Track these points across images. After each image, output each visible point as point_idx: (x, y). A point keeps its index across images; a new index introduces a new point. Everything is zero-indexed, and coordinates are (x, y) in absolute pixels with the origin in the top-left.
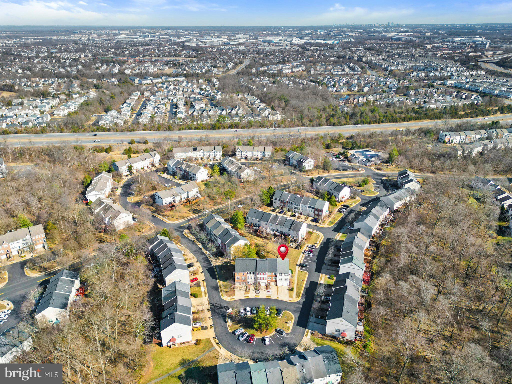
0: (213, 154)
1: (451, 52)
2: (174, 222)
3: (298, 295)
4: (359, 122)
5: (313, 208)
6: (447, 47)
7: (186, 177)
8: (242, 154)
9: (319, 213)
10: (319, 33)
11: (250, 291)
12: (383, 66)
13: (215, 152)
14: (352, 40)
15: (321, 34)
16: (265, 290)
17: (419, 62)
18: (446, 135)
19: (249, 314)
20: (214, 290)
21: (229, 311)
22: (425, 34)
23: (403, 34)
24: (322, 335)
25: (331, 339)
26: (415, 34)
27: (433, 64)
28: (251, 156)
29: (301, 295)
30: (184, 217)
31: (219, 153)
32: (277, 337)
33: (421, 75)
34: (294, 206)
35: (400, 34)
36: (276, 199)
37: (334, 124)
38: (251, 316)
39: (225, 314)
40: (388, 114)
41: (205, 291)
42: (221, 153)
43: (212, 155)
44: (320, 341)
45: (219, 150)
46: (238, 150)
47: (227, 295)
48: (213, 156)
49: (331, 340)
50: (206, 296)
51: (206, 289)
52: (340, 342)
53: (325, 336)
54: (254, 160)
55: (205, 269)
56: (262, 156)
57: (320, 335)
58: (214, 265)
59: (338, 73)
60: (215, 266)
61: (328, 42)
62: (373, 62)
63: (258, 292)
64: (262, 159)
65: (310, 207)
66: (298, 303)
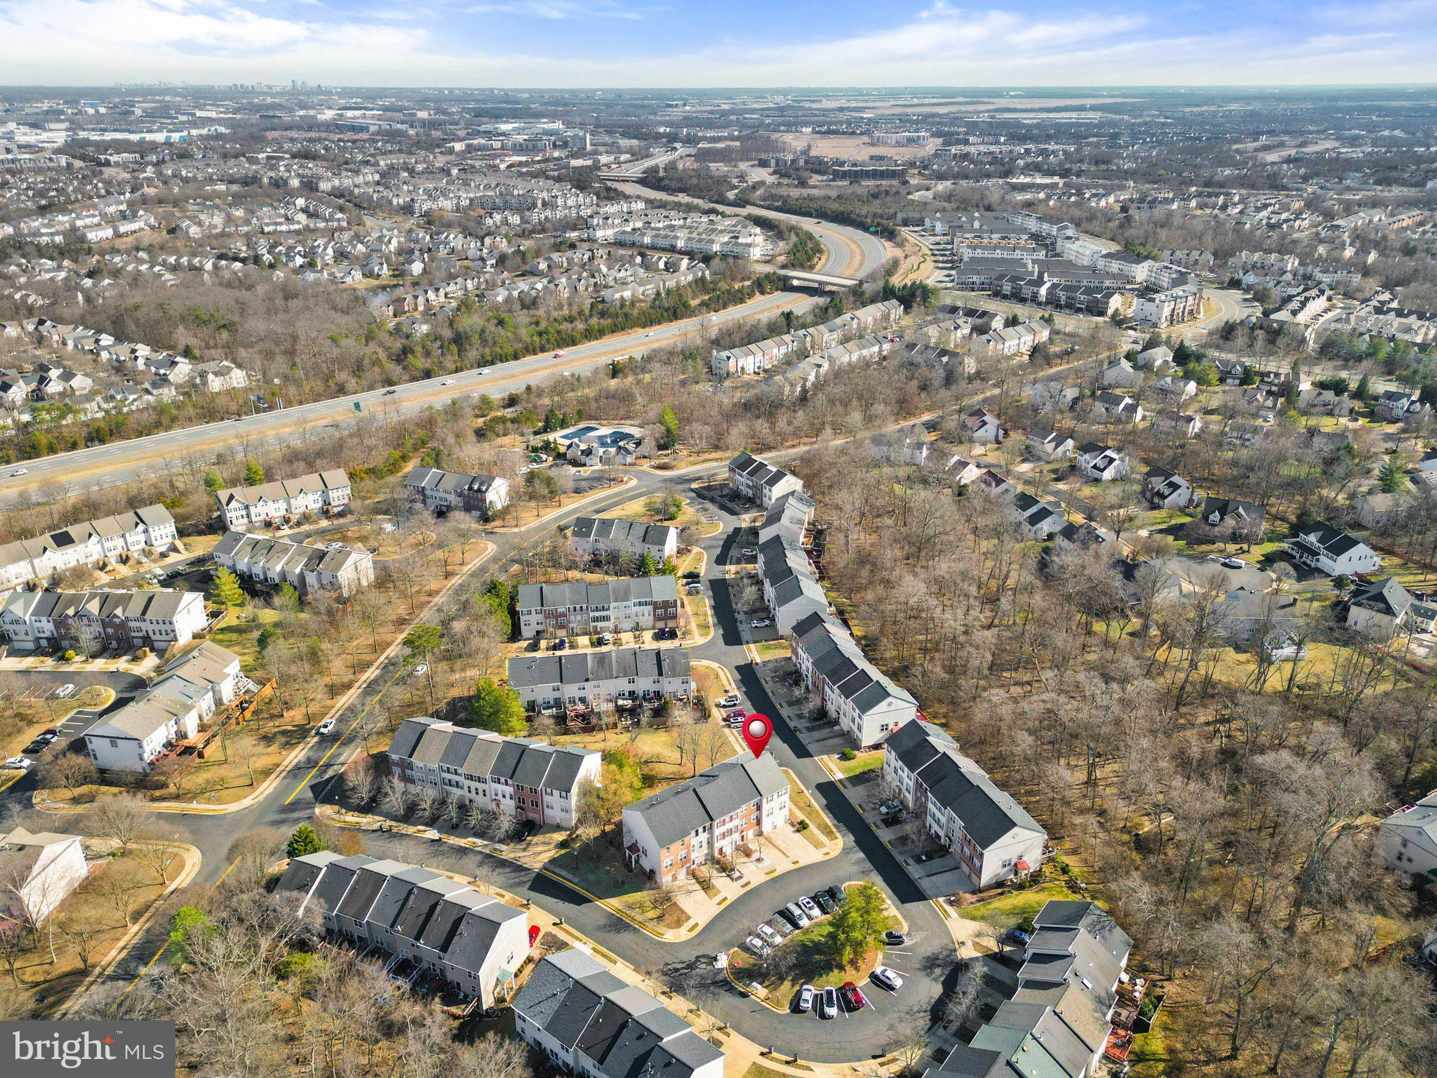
0: (142, 538)
1: (524, 159)
2: (247, 802)
3: (829, 834)
4: (489, 358)
5: (646, 604)
6: (503, 148)
7: (118, 640)
8: (248, 516)
9: (666, 611)
10: (91, 111)
11: (715, 882)
12: (395, 201)
13: (146, 531)
14: (222, 130)
15: (97, 111)
16: (746, 859)
17: (478, 187)
18: (729, 358)
19: (778, 940)
20: (618, 931)
21: (723, 962)
22: (415, 115)
23: (358, 113)
24: (974, 893)
25: (1000, 891)
26: (389, 114)
27: (516, 192)
28: (283, 512)
29: (834, 830)
30: (267, 773)
31: (163, 532)
32: (899, 956)
33: (510, 219)
34: (592, 614)
35: (349, 114)
36: (530, 613)
37: (428, 375)
38: (786, 940)
39: (720, 977)
40: (543, 325)
41: (594, 949)
42: (173, 528)
43: (138, 543)
44: (982, 910)
45: (161, 521)
46: (233, 504)
47: (669, 926)
48: (143, 545)
49: (1002, 894)
50: (615, 963)
51: (591, 943)
52: (1021, 887)
53: (980, 891)
54: (299, 524)
55: (524, 890)
56: (320, 504)
57: (969, 898)
58: (539, 865)
59: (279, 228)
60: (545, 868)
61: (149, 137)
62: (356, 191)
63: (737, 874)
64: (325, 513)
65: (640, 604)
66: (846, 851)
